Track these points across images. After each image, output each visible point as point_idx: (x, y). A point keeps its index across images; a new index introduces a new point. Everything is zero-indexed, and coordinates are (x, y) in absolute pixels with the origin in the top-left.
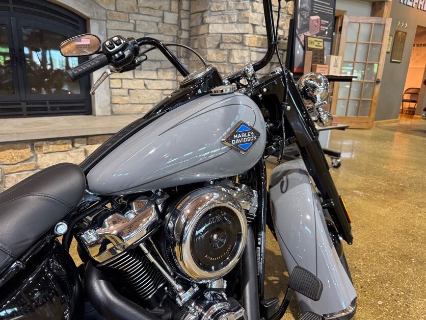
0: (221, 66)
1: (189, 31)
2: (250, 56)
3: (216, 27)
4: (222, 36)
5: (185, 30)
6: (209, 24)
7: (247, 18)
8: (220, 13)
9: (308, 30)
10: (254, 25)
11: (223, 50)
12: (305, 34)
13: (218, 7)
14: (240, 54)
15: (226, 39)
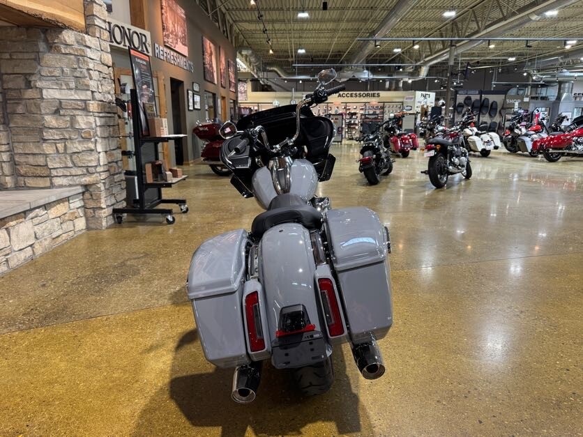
0: (65, 133)
2: (95, 121)
3: (52, 93)
4: (60, 103)
6: (41, 90)
7: (86, 85)
8: (54, 78)
10: (93, 92)
11: (64, 115)
13: (49, 72)
14: (86, 120)
15: (66, 105)
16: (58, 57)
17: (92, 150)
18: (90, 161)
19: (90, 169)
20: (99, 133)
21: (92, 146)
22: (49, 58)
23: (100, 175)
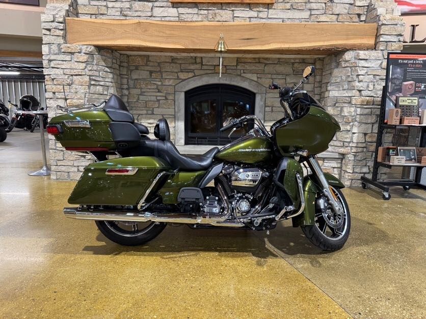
1: (320, 95)
2: (356, 111)
3: (333, 93)
4: (337, 99)
5: (317, 94)
6: (329, 91)
7: (354, 86)
8: (337, 84)
9: (400, 93)
10: (360, 91)
11: (338, 107)
12: (397, 95)
13: (336, 80)
14: (349, 110)
15: (340, 100)
16: (340, 70)
17: (349, 131)
18: (347, 138)
19: (345, 143)
20: (358, 119)
21: (348, 128)
22: (336, 72)
23: (351, 149)
